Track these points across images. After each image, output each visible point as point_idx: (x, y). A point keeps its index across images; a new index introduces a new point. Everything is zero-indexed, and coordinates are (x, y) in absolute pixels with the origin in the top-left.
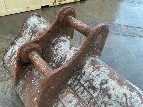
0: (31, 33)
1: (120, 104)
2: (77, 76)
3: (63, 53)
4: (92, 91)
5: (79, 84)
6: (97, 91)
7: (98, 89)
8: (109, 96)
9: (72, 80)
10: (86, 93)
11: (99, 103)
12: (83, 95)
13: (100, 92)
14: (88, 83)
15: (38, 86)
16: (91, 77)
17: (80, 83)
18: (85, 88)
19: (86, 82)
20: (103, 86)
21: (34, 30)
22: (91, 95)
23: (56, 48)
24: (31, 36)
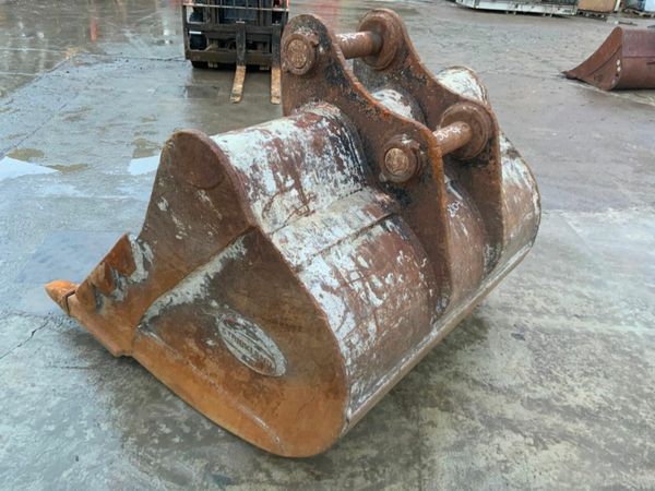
0: (286, 179)
21: (290, 157)
24: (298, 186)
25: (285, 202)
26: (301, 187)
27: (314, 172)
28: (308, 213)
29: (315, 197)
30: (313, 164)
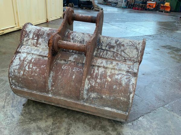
0: (35, 37)
1: (131, 46)
2: (98, 47)
3: (80, 38)
4: (113, 49)
5: (102, 51)
6: (115, 47)
7: (116, 46)
8: (123, 45)
9: (96, 51)
10: (109, 53)
11: (119, 53)
12: (107, 55)
13: (117, 46)
14: (108, 46)
15: (70, 68)
16: (108, 42)
17: (103, 49)
18: (107, 50)
19: (106, 47)
20: (117, 43)
21: (39, 34)
22: (113, 51)
23: (71, 37)
24: (37, 40)
25: (32, 41)
26: (38, 41)
27: (44, 39)
28: (36, 46)
29: (40, 44)
30: (45, 38)
